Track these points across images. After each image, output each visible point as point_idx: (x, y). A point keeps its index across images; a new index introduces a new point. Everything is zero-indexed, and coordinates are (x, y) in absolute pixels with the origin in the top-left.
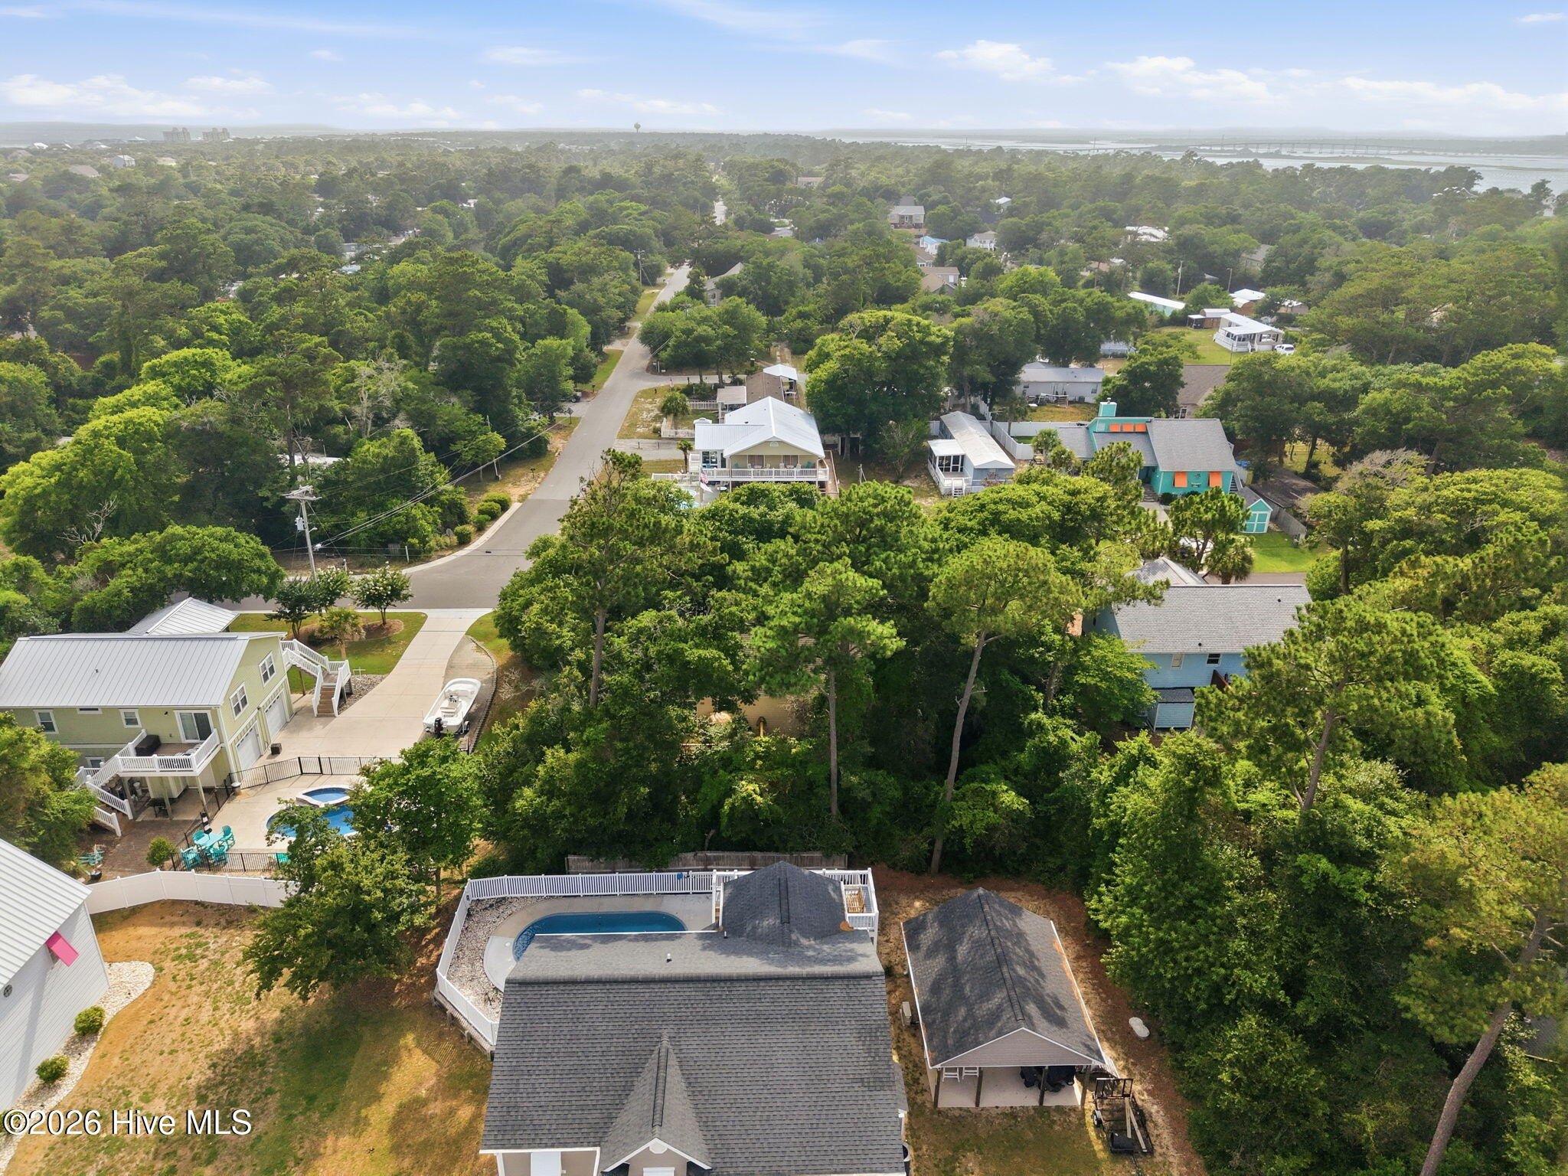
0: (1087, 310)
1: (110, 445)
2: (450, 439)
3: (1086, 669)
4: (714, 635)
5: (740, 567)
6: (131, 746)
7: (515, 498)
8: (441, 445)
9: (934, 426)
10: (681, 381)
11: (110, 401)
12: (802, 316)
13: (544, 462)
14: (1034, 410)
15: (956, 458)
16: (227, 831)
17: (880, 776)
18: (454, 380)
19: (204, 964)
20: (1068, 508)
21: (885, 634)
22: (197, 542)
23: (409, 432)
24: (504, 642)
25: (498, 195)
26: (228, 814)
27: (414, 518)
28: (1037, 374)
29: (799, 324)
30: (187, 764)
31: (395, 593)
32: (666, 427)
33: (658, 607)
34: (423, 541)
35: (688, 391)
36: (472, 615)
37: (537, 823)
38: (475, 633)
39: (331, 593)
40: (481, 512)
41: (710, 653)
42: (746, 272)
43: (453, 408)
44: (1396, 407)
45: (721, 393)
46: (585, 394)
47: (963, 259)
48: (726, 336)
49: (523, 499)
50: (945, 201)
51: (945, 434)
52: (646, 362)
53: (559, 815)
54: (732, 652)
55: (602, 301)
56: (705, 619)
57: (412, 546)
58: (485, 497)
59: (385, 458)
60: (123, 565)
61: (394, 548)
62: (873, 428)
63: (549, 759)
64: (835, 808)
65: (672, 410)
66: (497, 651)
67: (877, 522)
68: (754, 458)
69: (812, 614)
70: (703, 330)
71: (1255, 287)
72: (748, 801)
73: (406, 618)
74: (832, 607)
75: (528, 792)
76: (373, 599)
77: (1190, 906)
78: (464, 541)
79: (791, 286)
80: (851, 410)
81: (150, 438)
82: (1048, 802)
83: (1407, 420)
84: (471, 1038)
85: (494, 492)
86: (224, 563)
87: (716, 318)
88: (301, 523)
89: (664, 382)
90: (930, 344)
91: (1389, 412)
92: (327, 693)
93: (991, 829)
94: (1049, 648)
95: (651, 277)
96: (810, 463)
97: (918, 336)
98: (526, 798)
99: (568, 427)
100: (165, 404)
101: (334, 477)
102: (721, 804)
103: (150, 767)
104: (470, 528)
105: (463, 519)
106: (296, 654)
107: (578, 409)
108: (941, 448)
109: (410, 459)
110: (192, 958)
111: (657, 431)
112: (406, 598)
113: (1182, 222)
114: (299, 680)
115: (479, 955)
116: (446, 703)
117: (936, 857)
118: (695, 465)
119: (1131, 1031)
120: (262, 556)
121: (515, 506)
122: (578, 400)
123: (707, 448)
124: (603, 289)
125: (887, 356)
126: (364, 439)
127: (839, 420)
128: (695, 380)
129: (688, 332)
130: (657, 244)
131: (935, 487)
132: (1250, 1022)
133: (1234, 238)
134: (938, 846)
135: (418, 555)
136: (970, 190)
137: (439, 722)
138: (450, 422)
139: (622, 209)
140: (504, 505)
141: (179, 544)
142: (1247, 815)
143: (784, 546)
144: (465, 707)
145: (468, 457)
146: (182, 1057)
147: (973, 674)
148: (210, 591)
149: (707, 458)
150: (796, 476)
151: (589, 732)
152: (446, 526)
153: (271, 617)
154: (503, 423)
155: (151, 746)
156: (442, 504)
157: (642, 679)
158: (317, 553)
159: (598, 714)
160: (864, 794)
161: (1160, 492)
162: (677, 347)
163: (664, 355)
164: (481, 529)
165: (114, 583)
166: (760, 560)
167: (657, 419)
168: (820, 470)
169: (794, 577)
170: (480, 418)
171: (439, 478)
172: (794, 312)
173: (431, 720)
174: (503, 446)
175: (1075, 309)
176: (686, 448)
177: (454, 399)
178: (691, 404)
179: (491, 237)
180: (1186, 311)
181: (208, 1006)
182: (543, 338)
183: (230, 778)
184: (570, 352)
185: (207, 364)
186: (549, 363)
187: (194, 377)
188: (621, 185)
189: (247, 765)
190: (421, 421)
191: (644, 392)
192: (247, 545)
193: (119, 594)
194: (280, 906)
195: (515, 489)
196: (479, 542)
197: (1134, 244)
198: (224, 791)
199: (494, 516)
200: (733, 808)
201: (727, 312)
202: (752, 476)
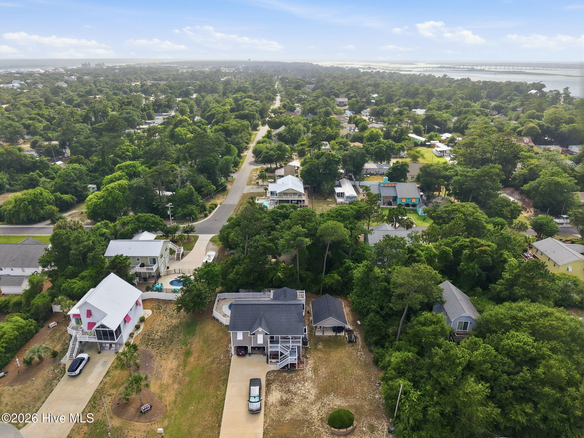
0: (387, 146)
1: (117, 191)
2: (201, 187)
3: (359, 249)
4: (272, 241)
5: (278, 226)
6: (139, 265)
7: (218, 203)
8: (199, 189)
9: (337, 183)
10: (265, 166)
11: (109, 177)
12: (302, 145)
13: (226, 193)
14: (369, 177)
15: (342, 193)
16: (162, 284)
17: (308, 273)
18: (202, 170)
19: (162, 310)
20: (358, 211)
21: (308, 241)
22: (146, 217)
23: (191, 186)
24: (221, 243)
25: (203, 94)
26: (160, 281)
27: (193, 210)
28: (370, 166)
29: (301, 148)
30: (152, 269)
31: (191, 230)
32: (260, 181)
33: (260, 234)
34: (196, 216)
35: (267, 170)
36: (211, 236)
37: (234, 281)
38: (212, 240)
39: (176, 229)
40: (210, 208)
41: (270, 245)
42: (285, 130)
43: (202, 179)
44: (461, 181)
45: (277, 171)
46: (236, 171)
47: (357, 121)
48: (278, 154)
49: (221, 204)
50: (355, 97)
51: (340, 186)
52: (253, 159)
53: (239, 279)
54: (276, 244)
55: (241, 141)
56: (270, 237)
57: (193, 218)
58: (210, 203)
59: (186, 194)
60: (128, 223)
61: (188, 218)
62: (319, 184)
63: (236, 268)
64: (298, 279)
65: (262, 177)
66: (218, 245)
67: (307, 217)
68: (284, 193)
69: (292, 236)
70: (271, 152)
71: (450, 132)
72: (279, 276)
73: (194, 236)
74: (297, 235)
75: (232, 275)
76: (186, 232)
77: (366, 295)
78: (206, 216)
79: (300, 134)
80: (313, 179)
81: (125, 188)
82: (346, 278)
83: (464, 185)
84: (221, 323)
85: (213, 202)
86: (153, 223)
87: (275, 149)
88: (169, 212)
89: (259, 167)
90: (335, 161)
91: (459, 182)
92: (178, 255)
93: (332, 284)
94: (348, 244)
95: (255, 128)
96: (300, 195)
97: (332, 158)
98: (231, 276)
99: (232, 182)
100: (124, 178)
101: (171, 199)
102: (273, 278)
103: (144, 270)
104: (207, 212)
105: (205, 210)
106: (171, 245)
107: (234, 175)
108: (338, 190)
109: (192, 194)
110: (159, 309)
111: (258, 183)
112: (194, 231)
114: (172, 252)
115: (221, 308)
116: (208, 257)
117: (321, 290)
118: (269, 195)
119: (357, 323)
120: (162, 221)
121: (219, 206)
122: (234, 173)
123: (272, 190)
124: (241, 138)
125: (323, 164)
126: (179, 188)
127: (310, 182)
128: (269, 166)
129: (267, 153)
130: (257, 115)
131: (336, 201)
132: (372, 314)
133: (445, 115)
134: (321, 288)
135: (195, 220)
136: (364, 92)
137: (207, 261)
138: (201, 183)
139: (245, 102)
140: (216, 206)
141: (142, 218)
142: (378, 277)
143: (288, 221)
144: (212, 258)
145: (206, 192)
146: (162, 326)
147: (328, 249)
148: (150, 230)
149: (272, 193)
150: (296, 198)
151: (245, 261)
152: (201, 213)
153: (161, 236)
154: (215, 182)
155: (142, 265)
156: (200, 206)
157: (257, 250)
158: (172, 220)
159: (247, 257)
160: (304, 275)
161: (398, 203)
162: (263, 157)
163: (260, 159)
164: (210, 212)
165: (126, 228)
166: (283, 224)
167: (258, 179)
168: (303, 197)
169: (290, 228)
170: (209, 181)
171: (199, 199)
172: (300, 143)
173: (205, 261)
174: (215, 189)
175: (383, 147)
176: (266, 189)
177: (202, 176)
178: (267, 175)
179: (203, 112)
180: (426, 141)
181: (165, 317)
182: (226, 156)
183: (159, 274)
184: (233, 160)
185: (134, 166)
186: (227, 163)
187: (131, 170)
188: (244, 90)
189: (163, 270)
190: (193, 183)
191: (254, 170)
192: (158, 218)
193: (129, 230)
194: (175, 299)
195: (219, 201)
196: (210, 216)
197: (415, 115)
198: (159, 276)
199: (213, 209)
200: (276, 278)
201: (279, 146)
202: (284, 198)
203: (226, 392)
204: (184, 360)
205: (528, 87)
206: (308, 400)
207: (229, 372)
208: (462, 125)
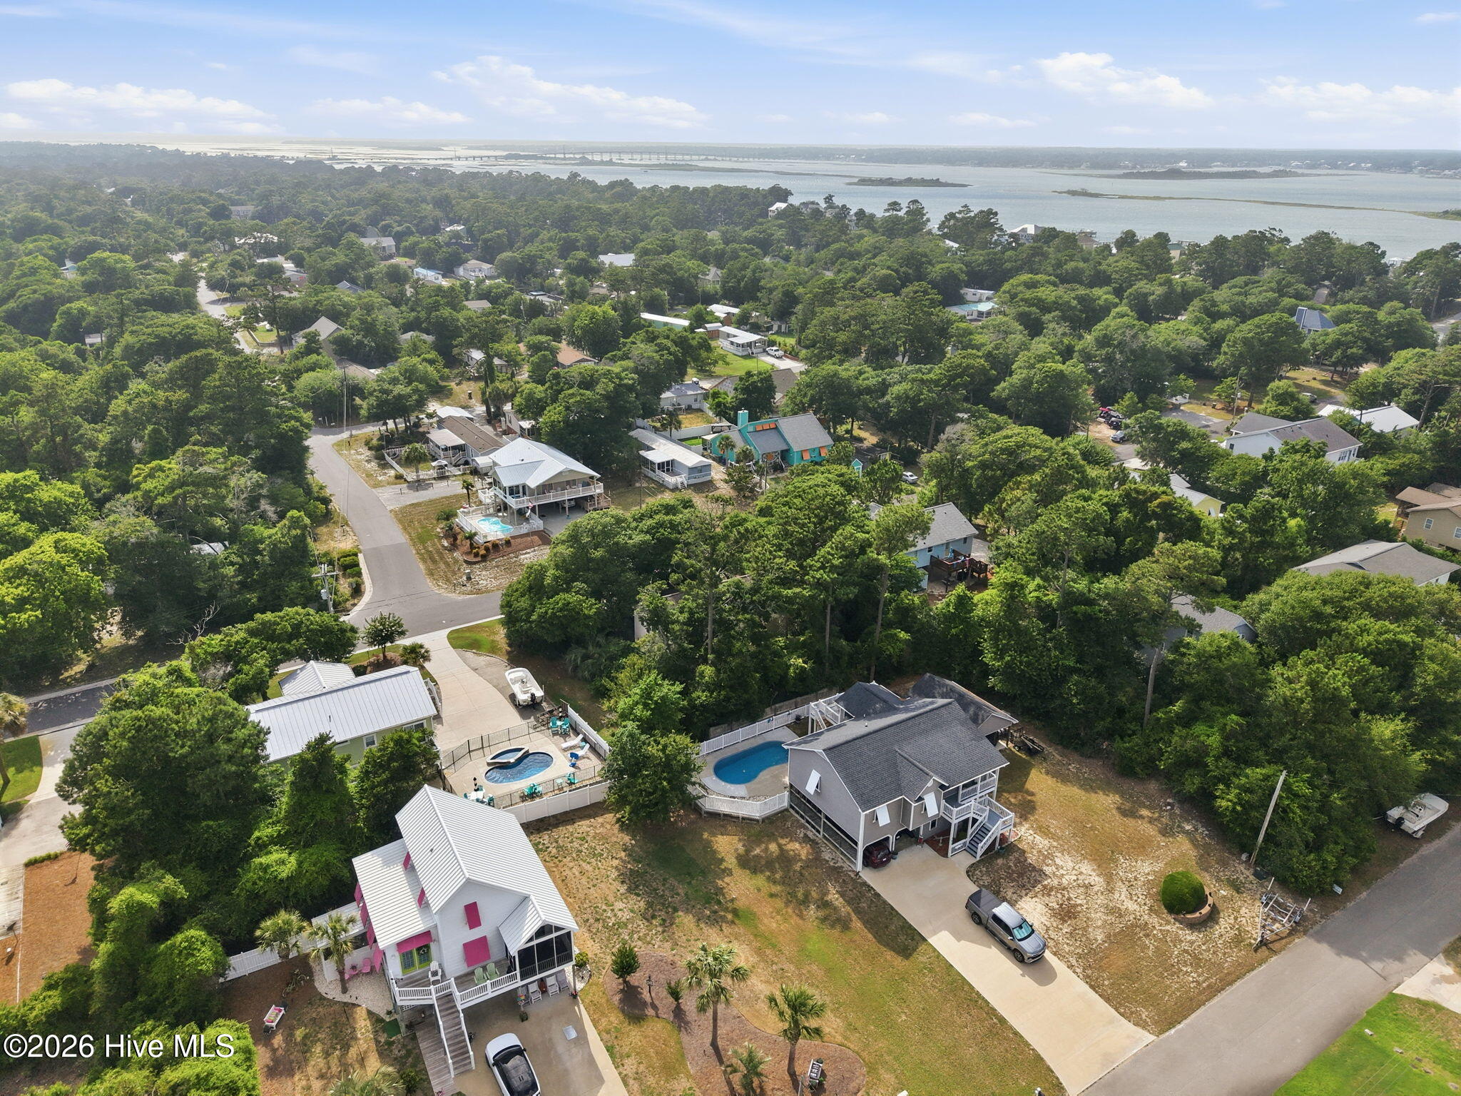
7: (354, 550)
15: (668, 463)
31: (397, 630)
32: (407, 471)
36: (440, 635)
38: (458, 644)
45: (433, 437)
49: (358, 550)
50: (409, 233)
65: (415, 456)
66: (493, 652)
68: (545, 488)
96: (586, 482)
108: (653, 457)
112: (404, 632)
113: (645, 252)
116: (520, 685)
121: (360, 557)
137: (533, 695)
140: (357, 557)
144: (534, 684)
149: (513, 491)
150: (580, 492)
161: (795, 465)
164: (361, 577)
176: (469, 486)
180: (693, 327)
196: (368, 588)
199: (360, 568)
200: (797, 672)
202: (551, 498)
203: (935, 950)
204: (756, 936)
205: (765, 196)
206: (1096, 888)
207: (892, 908)
208: (742, 284)
